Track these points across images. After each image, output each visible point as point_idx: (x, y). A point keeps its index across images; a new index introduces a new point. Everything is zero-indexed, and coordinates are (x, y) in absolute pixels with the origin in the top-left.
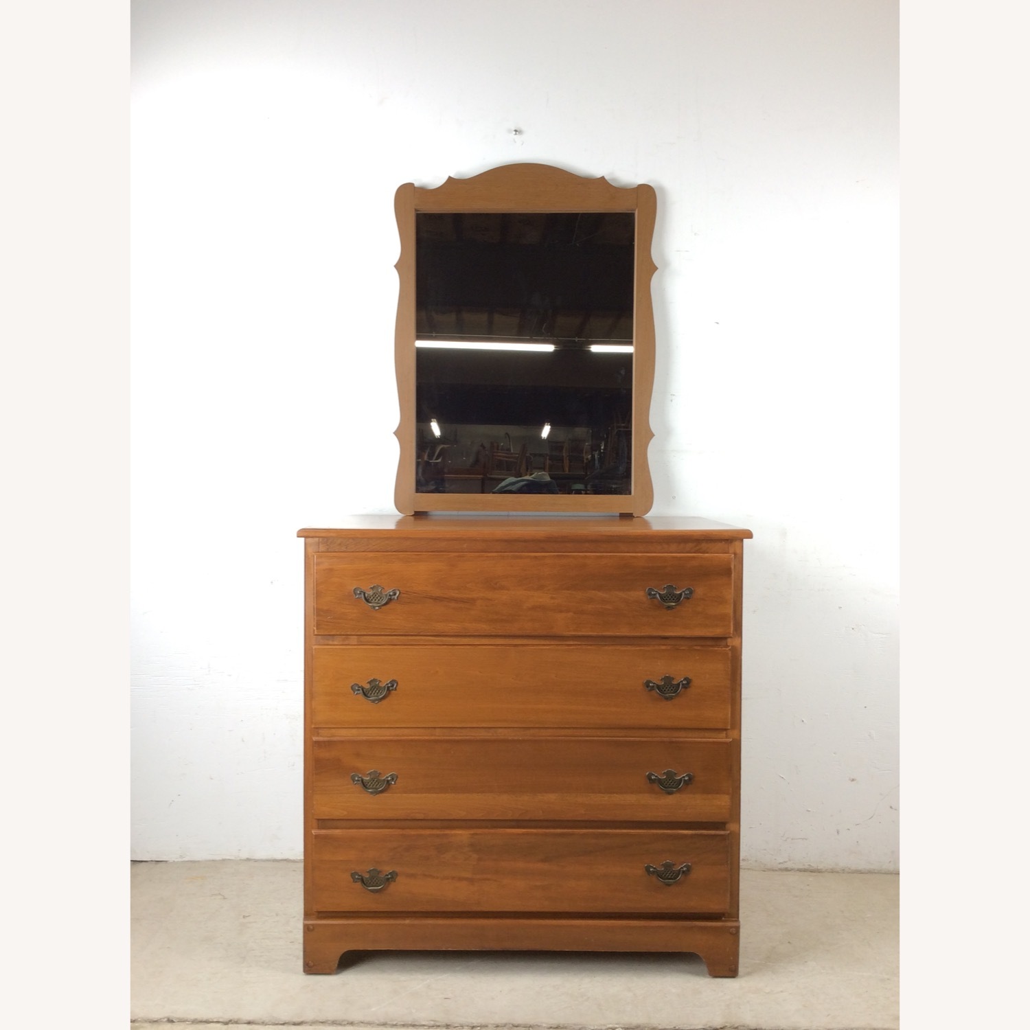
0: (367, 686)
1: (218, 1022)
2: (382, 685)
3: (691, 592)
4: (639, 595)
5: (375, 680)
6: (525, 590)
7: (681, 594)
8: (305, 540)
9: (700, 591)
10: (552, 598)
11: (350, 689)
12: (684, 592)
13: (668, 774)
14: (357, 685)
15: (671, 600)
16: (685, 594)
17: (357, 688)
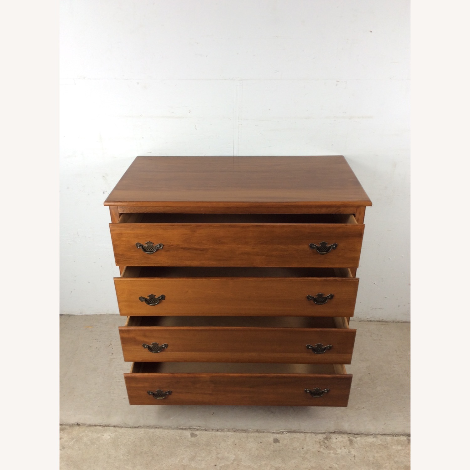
0: (148, 298)
1: (100, 426)
2: (156, 297)
3: (336, 246)
4: (306, 247)
5: (152, 295)
6: (237, 244)
7: (330, 247)
8: (110, 207)
9: (341, 245)
10: (253, 249)
11: (138, 299)
12: (332, 246)
13: (318, 346)
14: (142, 297)
15: (323, 250)
16: (332, 247)
17: (142, 299)
